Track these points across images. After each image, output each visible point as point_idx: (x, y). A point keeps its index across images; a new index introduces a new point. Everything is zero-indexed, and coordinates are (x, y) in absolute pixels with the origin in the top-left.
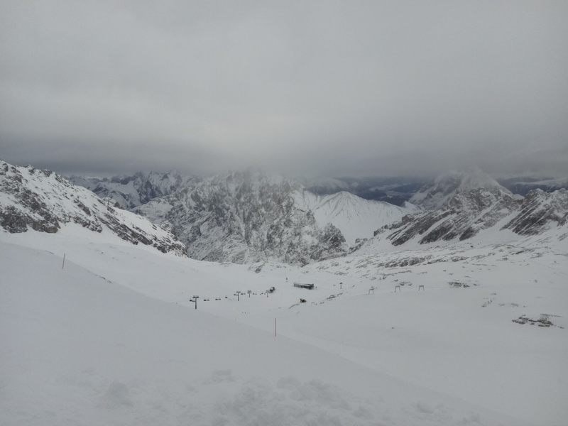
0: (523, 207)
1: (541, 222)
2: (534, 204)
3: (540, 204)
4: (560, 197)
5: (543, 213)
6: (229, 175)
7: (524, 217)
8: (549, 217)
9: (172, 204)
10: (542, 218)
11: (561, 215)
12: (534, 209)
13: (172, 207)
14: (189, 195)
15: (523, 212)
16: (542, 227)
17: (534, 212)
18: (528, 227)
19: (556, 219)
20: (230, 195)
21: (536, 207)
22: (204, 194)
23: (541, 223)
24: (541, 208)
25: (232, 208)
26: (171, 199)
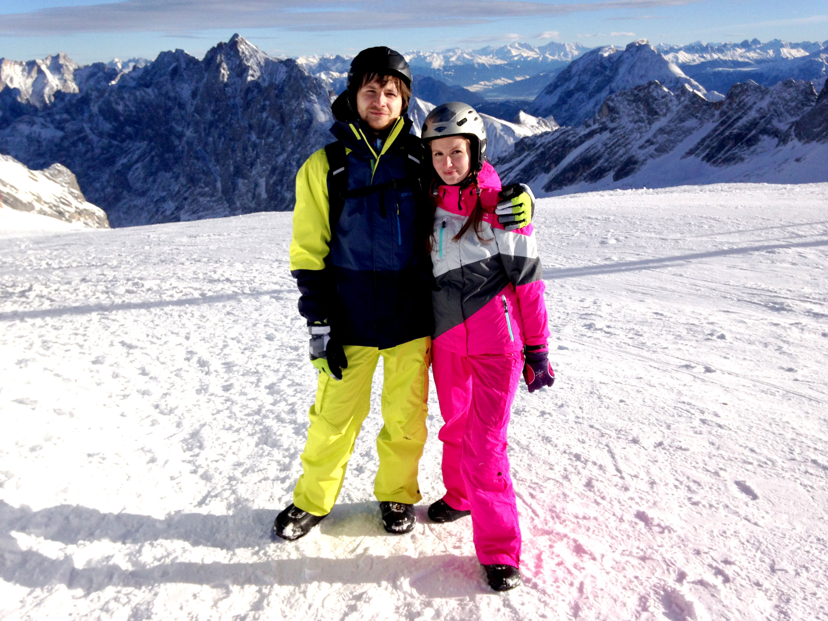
0: (723, 113)
1: (749, 140)
2: (742, 108)
3: (750, 108)
4: (785, 94)
5: (754, 124)
6: (174, 65)
7: (722, 133)
8: (764, 131)
9: (62, 129)
10: (753, 132)
11: (783, 127)
12: (740, 118)
13: (60, 134)
14: (95, 109)
15: (723, 123)
16: (752, 148)
17: (740, 123)
18: (728, 150)
19: (775, 133)
20: (181, 106)
21: (745, 113)
22: (126, 106)
23: (751, 142)
24: (753, 114)
25: (189, 133)
26: (57, 117)
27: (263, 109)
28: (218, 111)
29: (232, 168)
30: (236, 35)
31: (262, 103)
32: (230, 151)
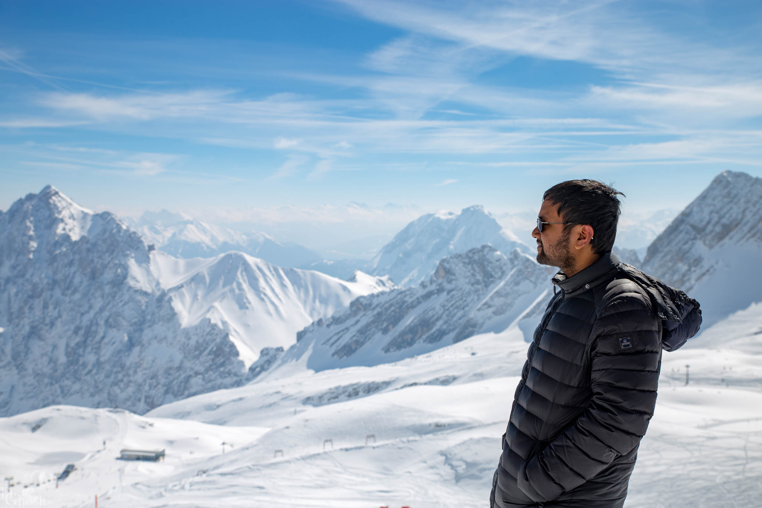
27: (71, 264)
28: (18, 265)
29: (27, 328)
30: (48, 187)
31: (71, 257)
32: (26, 310)
